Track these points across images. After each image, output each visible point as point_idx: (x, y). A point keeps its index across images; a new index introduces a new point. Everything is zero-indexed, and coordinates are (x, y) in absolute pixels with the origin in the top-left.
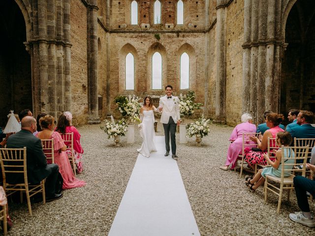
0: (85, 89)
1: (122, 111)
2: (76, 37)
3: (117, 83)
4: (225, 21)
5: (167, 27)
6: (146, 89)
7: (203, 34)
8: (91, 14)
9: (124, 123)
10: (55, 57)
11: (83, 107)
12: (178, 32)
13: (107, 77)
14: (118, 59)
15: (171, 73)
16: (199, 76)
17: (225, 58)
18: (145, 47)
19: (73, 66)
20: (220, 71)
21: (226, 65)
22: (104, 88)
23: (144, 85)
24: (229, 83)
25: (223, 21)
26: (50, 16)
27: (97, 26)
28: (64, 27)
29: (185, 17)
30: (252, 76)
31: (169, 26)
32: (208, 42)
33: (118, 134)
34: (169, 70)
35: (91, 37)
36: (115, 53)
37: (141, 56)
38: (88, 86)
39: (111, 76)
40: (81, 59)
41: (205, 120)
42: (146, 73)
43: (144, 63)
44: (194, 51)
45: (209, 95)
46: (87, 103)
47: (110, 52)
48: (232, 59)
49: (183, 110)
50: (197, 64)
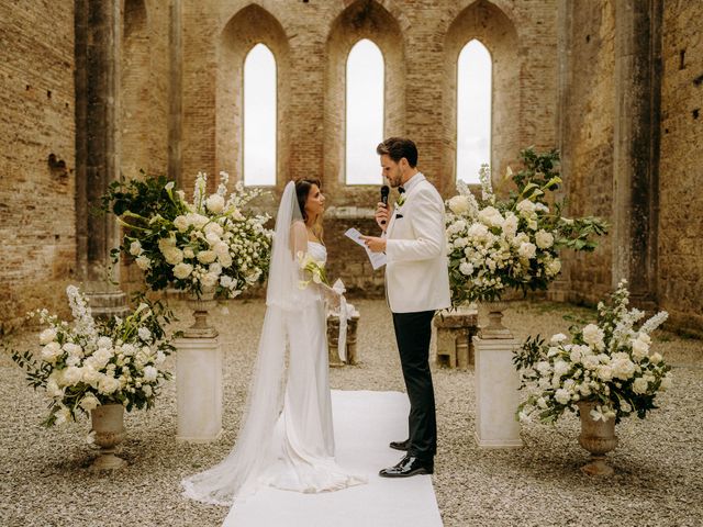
0: (65, 176)
3: (211, 158)
11: (49, 251)
13: (170, 135)
14: (213, 65)
15: (419, 117)
16: (530, 129)
17: (653, 41)
18: (318, 18)
20: (629, 99)
21: (660, 71)
23: (314, 167)
24: (672, 149)
34: (410, 109)
36: (200, 41)
37: (305, 53)
38: (77, 165)
39: (186, 130)
40: (44, 48)
41: (637, 314)
42: (322, 118)
43: (314, 82)
44: (513, 31)
45: (576, 206)
46: (73, 232)
47: (184, 38)
48: (694, 40)
49: (498, 259)
50: (526, 82)
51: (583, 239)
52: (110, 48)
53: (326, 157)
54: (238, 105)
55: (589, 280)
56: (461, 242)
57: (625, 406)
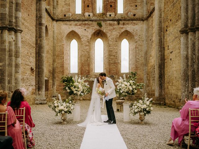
0: (33, 72)
1: (69, 91)
2: (25, 24)
3: (62, 66)
4: (163, 10)
5: (108, 16)
6: (89, 72)
7: (142, 22)
8: (40, 4)
9: (70, 102)
10: (7, 41)
12: (118, 21)
13: (53, 61)
14: (63, 45)
15: (112, 57)
16: (138, 60)
17: (163, 43)
18: (88, 34)
19: (23, 50)
20: (158, 55)
21: (164, 50)
22: (50, 72)
23: (87, 69)
24: (167, 66)
25: (160, 10)
26: (4, 4)
27: (45, 14)
28: (16, 15)
29: (125, 7)
30: (190, 59)
31: (110, 15)
32: (146, 29)
33: (66, 112)
34: (110, 55)
35: (39, 24)
36: (60, 39)
37: (85, 42)
38: (36, 69)
39: (57, 60)
40: (30, 44)
41: (148, 98)
42: (89, 57)
43: (87, 49)
44: (134, 37)
45: (148, 78)
46: (35, 84)
47: (56, 38)
48: (170, 44)
49: (126, 90)
50: (137, 49)
51: (140, 87)
52: (43, 43)
53: (90, 66)
54: (69, 54)
55: (152, 95)
56: (120, 87)
57: (145, 112)
